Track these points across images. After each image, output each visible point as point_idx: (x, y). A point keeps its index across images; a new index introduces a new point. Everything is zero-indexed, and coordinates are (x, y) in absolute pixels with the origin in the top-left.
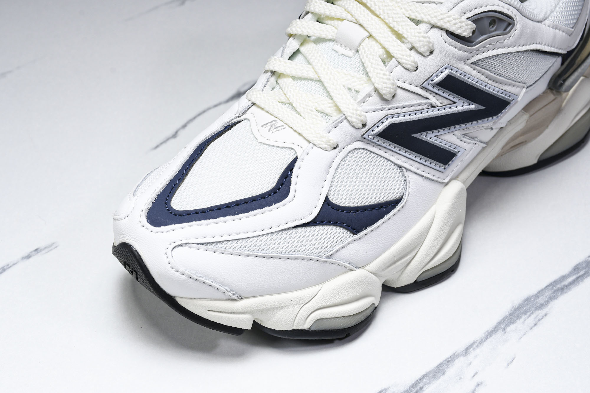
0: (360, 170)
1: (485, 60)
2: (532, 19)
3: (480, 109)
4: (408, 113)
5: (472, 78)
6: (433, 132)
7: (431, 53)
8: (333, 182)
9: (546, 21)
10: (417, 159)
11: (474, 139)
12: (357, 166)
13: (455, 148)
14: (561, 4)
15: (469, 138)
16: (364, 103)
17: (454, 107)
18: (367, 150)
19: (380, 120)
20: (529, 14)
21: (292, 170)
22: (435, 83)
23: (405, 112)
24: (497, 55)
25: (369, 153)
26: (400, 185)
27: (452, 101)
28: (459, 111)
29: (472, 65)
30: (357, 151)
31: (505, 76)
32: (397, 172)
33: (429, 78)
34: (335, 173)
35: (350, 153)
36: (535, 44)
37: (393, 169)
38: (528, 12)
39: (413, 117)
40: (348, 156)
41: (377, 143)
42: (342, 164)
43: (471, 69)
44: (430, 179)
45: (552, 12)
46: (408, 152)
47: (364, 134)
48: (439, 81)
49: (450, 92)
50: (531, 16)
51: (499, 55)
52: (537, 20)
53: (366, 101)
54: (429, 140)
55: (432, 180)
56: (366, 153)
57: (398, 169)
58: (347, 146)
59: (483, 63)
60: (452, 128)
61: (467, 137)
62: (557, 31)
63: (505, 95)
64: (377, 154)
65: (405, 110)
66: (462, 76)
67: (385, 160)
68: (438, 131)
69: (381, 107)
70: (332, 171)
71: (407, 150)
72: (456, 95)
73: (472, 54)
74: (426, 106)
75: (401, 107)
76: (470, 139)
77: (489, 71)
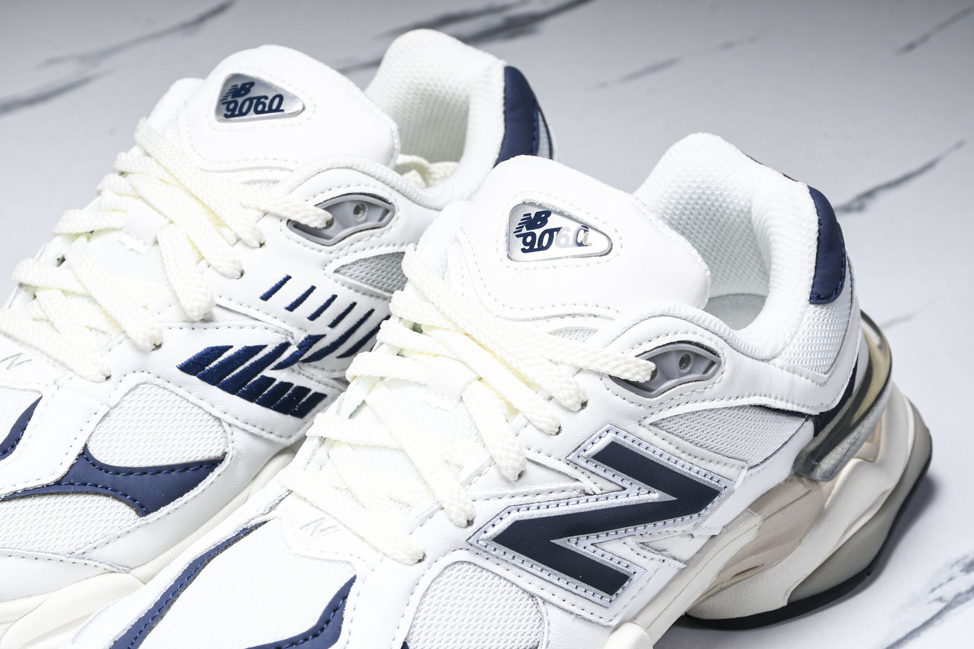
0: (463, 599)
1: (673, 420)
2: (751, 355)
3: (667, 500)
4: (545, 503)
5: (652, 448)
6: (588, 537)
7: (584, 405)
8: (417, 619)
9: (776, 360)
10: (562, 583)
11: (662, 552)
12: (459, 591)
13: (627, 567)
14: (800, 333)
15: (651, 549)
16: (470, 484)
17: (622, 496)
18: (475, 565)
19: (497, 515)
20: (745, 346)
21: (346, 597)
22: (589, 456)
23: (539, 502)
24: (693, 413)
25: (479, 570)
26: (532, 628)
27: (620, 486)
28: (631, 504)
29: (652, 428)
30: (460, 567)
31: (709, 448)
32: (528, 605)
33: (579, 447)
34: (421, 604)
35: (447, 570)
36: (758, 396)
37: (521, 600)
38: (743, 345)
39: (554, 511)
40: (444, 574)
41: (494, 553)
42: (432, 589)
43: (651, 434)
44: (585, 619)
45: (786, 345)
46: (546, 570)
47: (470, 538)
48: (597, 452)
49: (616, 471)
50: (749, 351)
51: (697, 412)
52: (761, 358)
53: (473, 482)
54: (581, 551)
55: (590, 621)
56: (475, 571)
57: (530, 599)
58: (441, 557)
59: (670, 425)
60: (621, 531)
61: (647, 548)
62: (796, 376)
63: (711, 479)
64: (492, 573)
65: (539, 498)
66: (635, 445)
67: (507, 584)
68: (598, 536)
69: (499, 493)
70: (415, 600)
71: (544, 566)
72: (626, 476)
73: (651, 410)
74: (575, 493)
75: (532, 494)
76: (653, 553)
77: (681, 438)
